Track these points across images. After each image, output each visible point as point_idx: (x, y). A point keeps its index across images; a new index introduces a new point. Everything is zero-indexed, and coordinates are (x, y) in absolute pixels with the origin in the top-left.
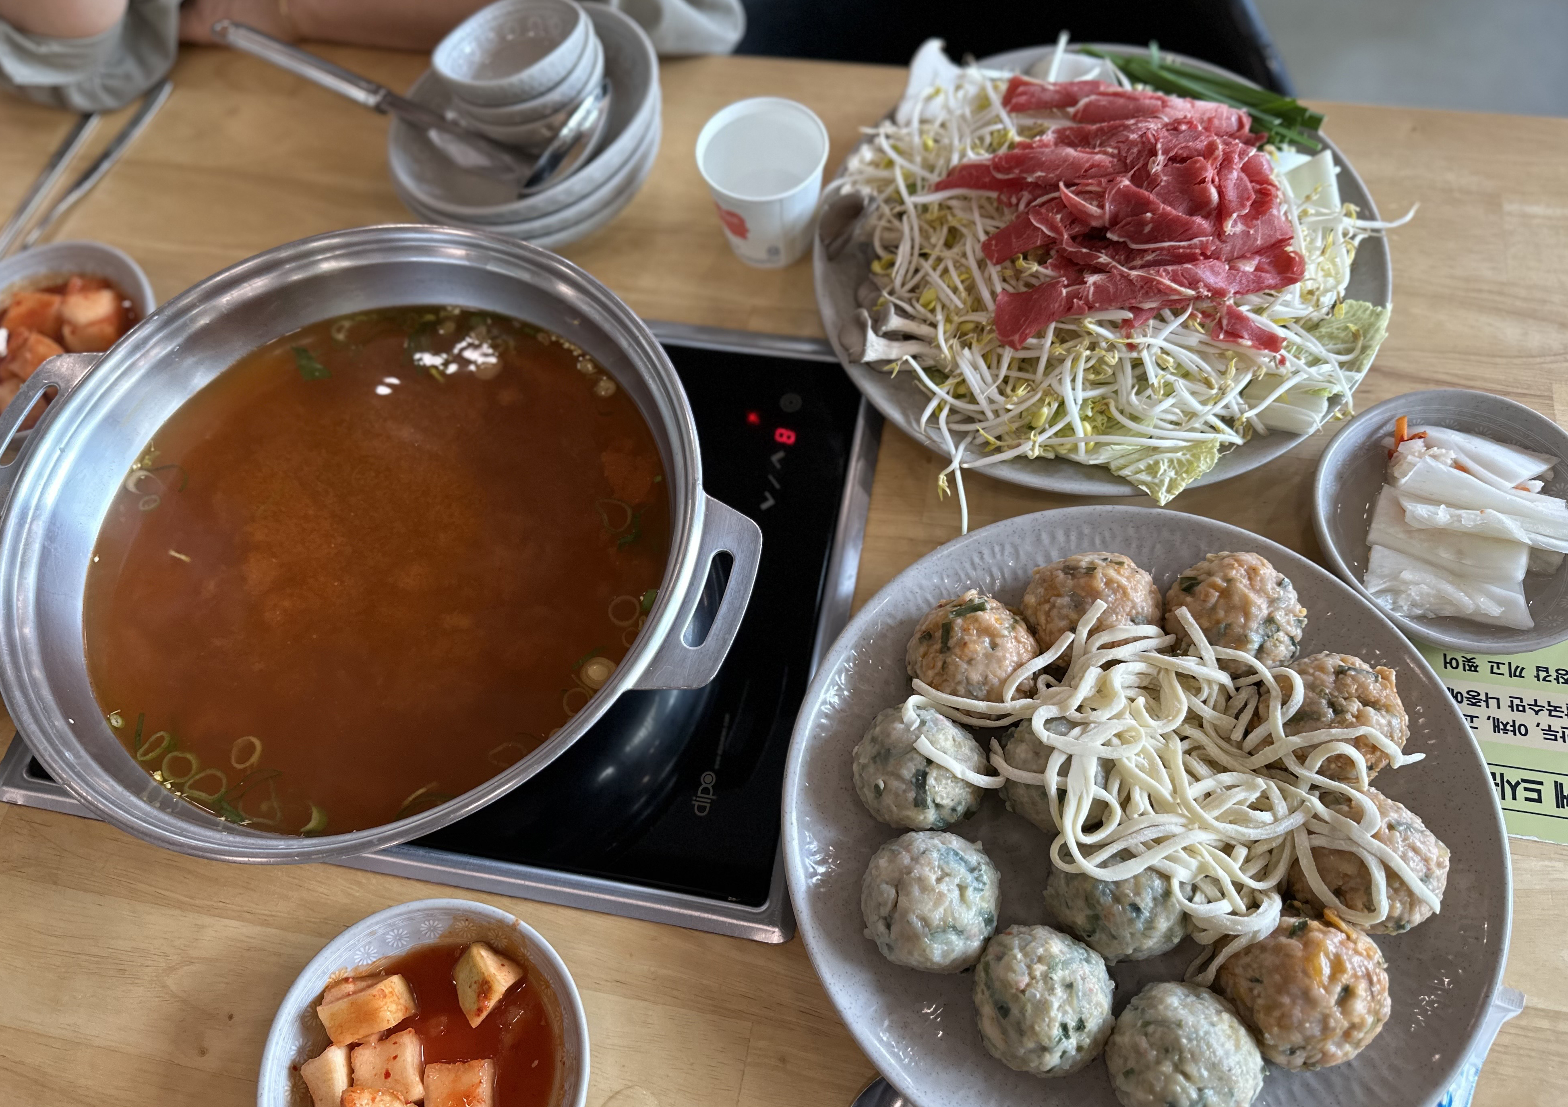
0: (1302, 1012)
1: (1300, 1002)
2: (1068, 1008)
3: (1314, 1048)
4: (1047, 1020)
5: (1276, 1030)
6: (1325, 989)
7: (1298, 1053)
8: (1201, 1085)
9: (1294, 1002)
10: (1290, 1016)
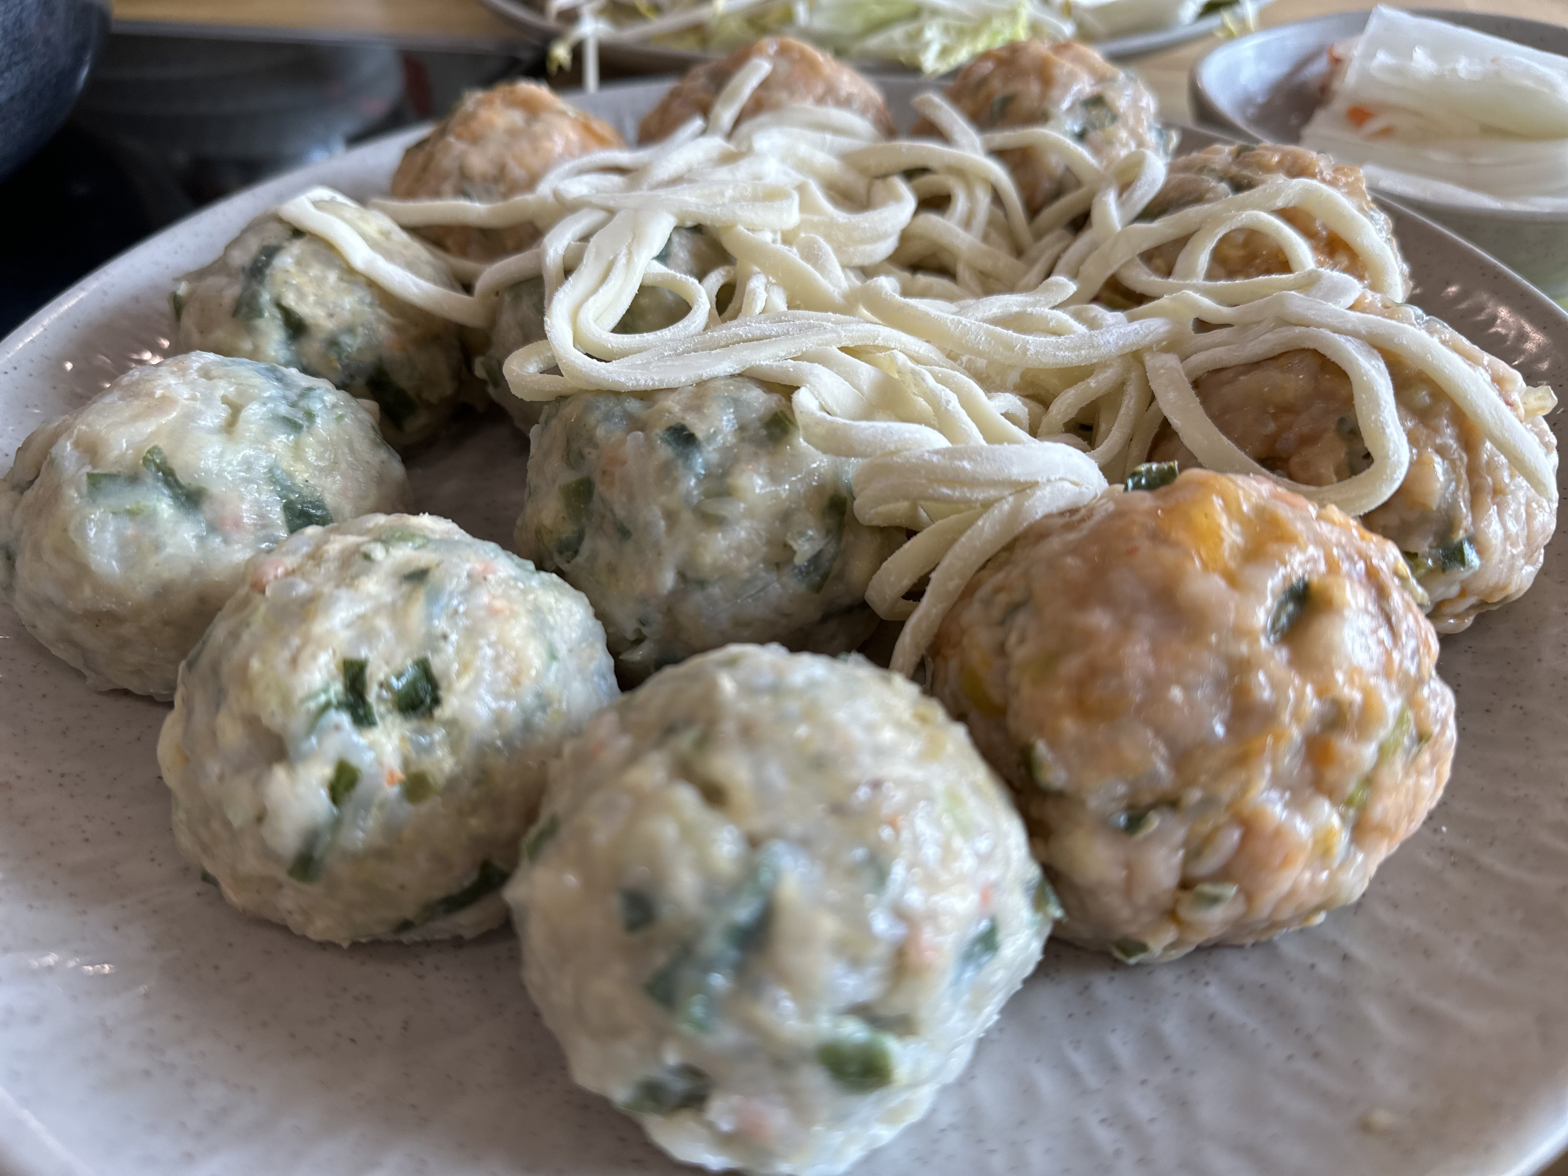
0: (1155, 652)
1: (1146, 622)
2: (383, 624)
3: (1209, 802)
4: (296, 641)
5: (1069, 726)
6: (1233, 580)
7: (1155, 822)
8: (759, 823)
9: (1126, 626)
10: (1117, 670)
